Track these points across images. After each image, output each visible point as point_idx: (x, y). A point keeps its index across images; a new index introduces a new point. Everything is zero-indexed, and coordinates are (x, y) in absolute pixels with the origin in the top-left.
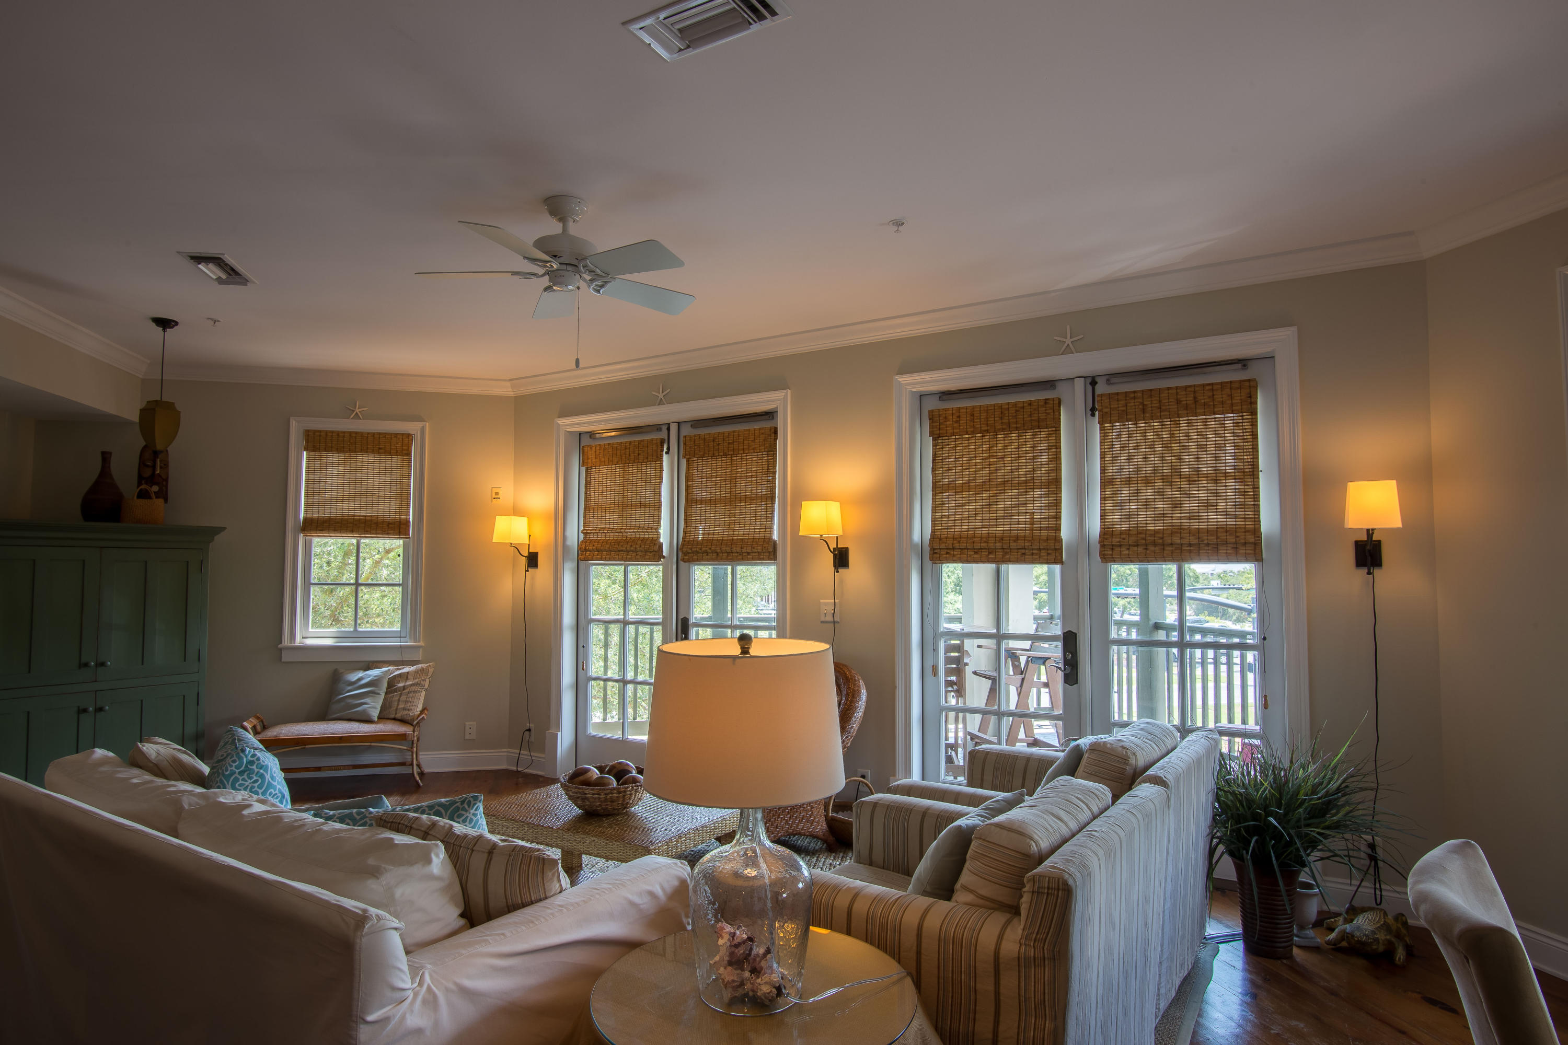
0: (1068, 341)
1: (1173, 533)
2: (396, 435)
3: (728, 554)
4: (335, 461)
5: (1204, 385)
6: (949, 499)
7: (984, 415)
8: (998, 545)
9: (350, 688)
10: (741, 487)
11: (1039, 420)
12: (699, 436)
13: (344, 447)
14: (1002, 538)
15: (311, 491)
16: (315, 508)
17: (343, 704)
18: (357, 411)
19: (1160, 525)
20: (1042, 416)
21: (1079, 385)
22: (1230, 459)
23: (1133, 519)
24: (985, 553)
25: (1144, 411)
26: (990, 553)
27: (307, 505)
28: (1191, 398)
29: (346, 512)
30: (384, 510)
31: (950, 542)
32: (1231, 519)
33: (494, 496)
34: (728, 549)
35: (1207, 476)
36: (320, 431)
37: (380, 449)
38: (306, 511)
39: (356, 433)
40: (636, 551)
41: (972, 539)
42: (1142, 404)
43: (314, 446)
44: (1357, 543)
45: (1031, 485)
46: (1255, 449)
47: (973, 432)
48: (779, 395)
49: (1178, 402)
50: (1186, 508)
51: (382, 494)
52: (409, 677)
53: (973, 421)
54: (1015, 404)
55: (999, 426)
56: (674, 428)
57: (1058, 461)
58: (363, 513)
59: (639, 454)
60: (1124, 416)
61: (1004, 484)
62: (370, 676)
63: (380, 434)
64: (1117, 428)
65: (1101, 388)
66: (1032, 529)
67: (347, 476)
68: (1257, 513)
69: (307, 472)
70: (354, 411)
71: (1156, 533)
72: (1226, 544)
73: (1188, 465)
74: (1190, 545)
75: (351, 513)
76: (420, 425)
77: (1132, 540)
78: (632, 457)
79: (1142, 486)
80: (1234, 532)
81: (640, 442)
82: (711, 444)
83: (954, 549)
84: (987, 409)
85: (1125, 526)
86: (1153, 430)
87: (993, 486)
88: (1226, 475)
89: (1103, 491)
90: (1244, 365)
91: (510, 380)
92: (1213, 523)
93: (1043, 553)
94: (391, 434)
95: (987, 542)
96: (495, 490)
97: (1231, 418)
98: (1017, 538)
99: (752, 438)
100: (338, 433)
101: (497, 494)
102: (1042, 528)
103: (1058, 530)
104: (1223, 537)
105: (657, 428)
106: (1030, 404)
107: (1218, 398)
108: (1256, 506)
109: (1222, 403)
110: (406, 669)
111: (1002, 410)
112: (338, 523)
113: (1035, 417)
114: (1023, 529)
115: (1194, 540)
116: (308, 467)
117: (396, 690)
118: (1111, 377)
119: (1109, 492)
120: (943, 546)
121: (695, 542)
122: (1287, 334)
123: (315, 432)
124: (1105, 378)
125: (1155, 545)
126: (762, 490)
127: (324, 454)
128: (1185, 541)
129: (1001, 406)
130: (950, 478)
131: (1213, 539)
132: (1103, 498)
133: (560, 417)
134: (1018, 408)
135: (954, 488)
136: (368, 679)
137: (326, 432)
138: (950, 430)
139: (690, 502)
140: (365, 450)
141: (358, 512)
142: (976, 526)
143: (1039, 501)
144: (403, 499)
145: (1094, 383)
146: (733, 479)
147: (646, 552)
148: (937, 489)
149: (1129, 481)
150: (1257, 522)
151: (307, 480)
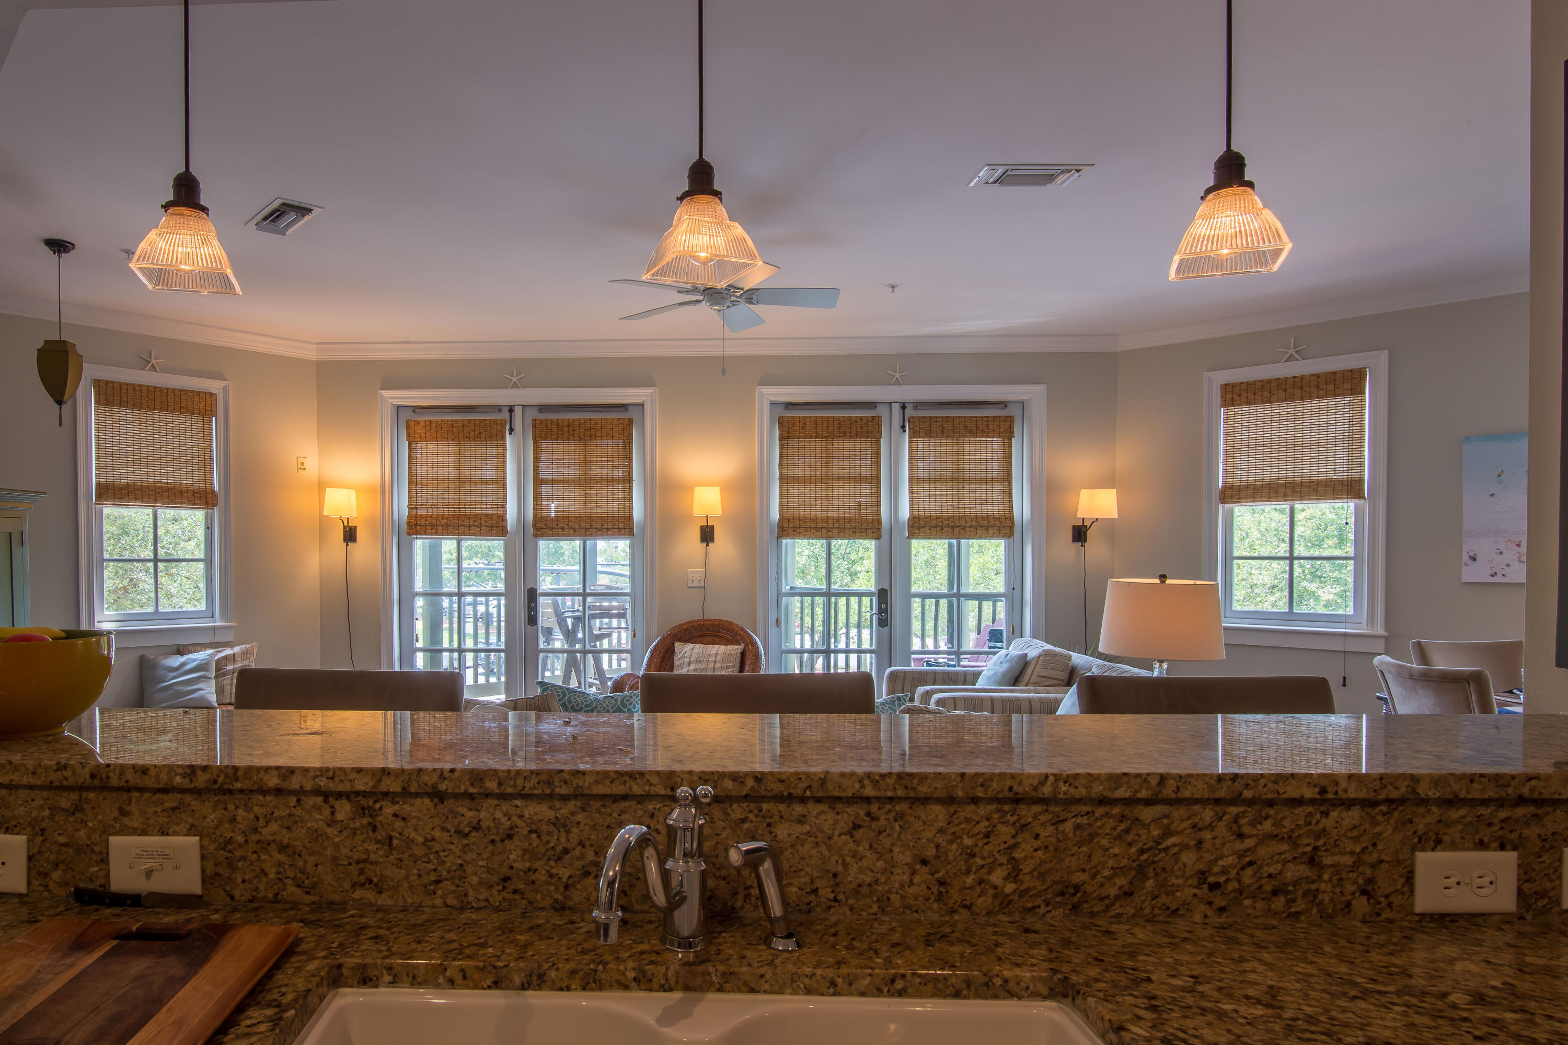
0: (897, 375)
1: (960, 518)
2: (198, 393)
3: (587, 530)
4: (130, 417)
5: (982, 417)
6: (794, 489)
7: (825, 425)
8: (836, 525)
9: (173, 674)
10: (597, 470)
11: (868, 432)
12: (552, 421)
13: (141, 403)
14: (838, 520)
15: (103, 452)
16: (110, 472)
17: (171, 692)
18: (154, 362)
19: (951, 513)
20: (871, 429)
21: (896, 408)
22: (995, 470)
23: (933, 508)
24: (824, 531)
25: (942, 432)
26: (828, 531)
27: (99, 468)
28: (974, 425)
29: (145, 478)
30: (188, 478)
31: (797, 522)
32: (994, 509)
33: (300, 466)
34: (588, 526)
35: (981, 480)
36: (113, 382)
37: (181, 407)
38: (98, 475)
39: (154, 387)
40: (480, 526)
41: (815, 520)
42: (942, 426)
43: (107, 400)
44: (1074, 527)
45: (859, 480)
46: (1010, 463)
47: (816, 437)
48: (649, 391)
49: (966, 427)
50: (967, 502)
51: (183, 458)
52: (237, 659)
53: (816, 428)
54: (850, 418)
55: (836, 434)
56: (518, 411)
57: (878, 463)
58: (164, 480)
59: (480, 433)
60: (928, 434)
61: (839, 479)
62: (194, 660)
63: (180, 390)
64: (921, 442)
65: (909, 412)
66: (860, 514)
67: (144, 436)
68: (1011, 507)
69: (97, 430)
70: (149, 362)
71: (949, 518)
72: (993, 526)
73: (969, 470)
74: (970, 527)
75: (151, 479)
76: (223, 384)
77: (934, 523)
78: (472, 434)
79: (938, 485)
80: (998, 518)
81: (481, 421)
82: (566, 429)
83: (800, 527)
84: (827, 420)
85: (927, 513)
86: (945, 445)
87: (827, 480)
88: (992, 480)
89: (911, 488)
90: (1006, 406)
91: (318, 344)
92: (985, 512)
93: (869, 532)
94: (193, 392)
95: (827, 522)
96: (300, 460)
97: (996, 442)
98: (850, 520)
99: (610, 427)
100: (134, 386)
101: (302, 464)
102: (867, 513)
103: (879, 515)
104: (992, 522)
105: (498, 408)
106: (861, 419)
107: (991, 427)
108: (1011, 501)
109: (994, 430)
110: (229, 651)
111: (840, 421)
112: (138, 490)
113: (865, 429)
114: (853, 514)
115: (974, 524)
116: (97, 424)
117: (225, 674)
118: (918, 405)
119: (915, 488)
120: (791, 525)
121: (547, 519)
122: (1040, 389)
123: (107, 383)
124: (912, 405)
125: (948, 526)
126: (619, 474)
127: (116, 409)
128: (969, 524)
129: (838, 419)
130: (796, 471)
131: (986, 523)
132: (911, 492)
133: (382, 388)
134: (853, 421)
135: (798, 480)
136: (195, 664)
137: (120, 384)
138: (797, 434)
139: (538, 482)
140: (165, 408)
141: (158, 479)
142: (816, 510)
143: (864, 494)
144: (206, 465)
145: (903, 407)
146: (586, 462)
147: (492, 527)
148: (783, 480)
149: (929, 481)
150: (1011, 512)
151: (98, 439)
